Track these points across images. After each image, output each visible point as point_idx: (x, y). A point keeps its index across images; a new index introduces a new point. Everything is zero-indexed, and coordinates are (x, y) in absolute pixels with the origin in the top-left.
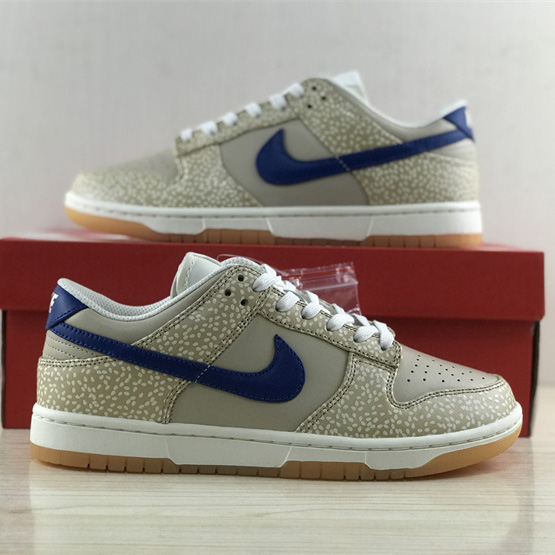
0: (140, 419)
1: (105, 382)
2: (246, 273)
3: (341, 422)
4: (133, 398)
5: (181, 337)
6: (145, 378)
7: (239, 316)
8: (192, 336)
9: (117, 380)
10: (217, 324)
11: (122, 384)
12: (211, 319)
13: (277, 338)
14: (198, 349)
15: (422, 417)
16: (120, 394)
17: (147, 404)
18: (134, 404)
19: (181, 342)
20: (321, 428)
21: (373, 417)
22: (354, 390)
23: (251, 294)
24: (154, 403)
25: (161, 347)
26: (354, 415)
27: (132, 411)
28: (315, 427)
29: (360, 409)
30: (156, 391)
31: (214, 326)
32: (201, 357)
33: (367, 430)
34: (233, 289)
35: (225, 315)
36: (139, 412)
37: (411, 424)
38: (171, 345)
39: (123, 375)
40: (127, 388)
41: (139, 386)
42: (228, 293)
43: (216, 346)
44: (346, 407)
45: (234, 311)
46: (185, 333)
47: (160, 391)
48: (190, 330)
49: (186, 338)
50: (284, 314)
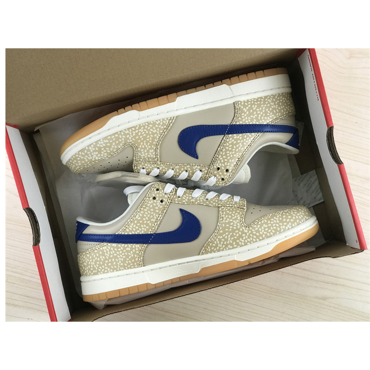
0: (248, 100)
1: (269, 112)
2: (221, 183)
3: (155, 127)
4: (254, 109)
5: (242, 143)
6: (252, 119)
7: (219, 162)
8: (238, 146)
9: (264, 115)
10: (228, 155)
11: (261, 113)
12: (231, 156)
13: (197, 158)
14: (233, 141)
15: (117, 142)
16: (261, 109)
17: (247, 108)
18: (253, 106)
19: (242, 141)
20: (165, 122)
21: (141, 135)
22: (153, 145)
23: (217, 174)
24: (244, 109)
25: (250, 136)
26: (150, 133)
27: (252, 102)
28: (168, 122)
29: (148, 137)
30: (245, 115)
31: (229, 153)
32: (230, 137)
33: (142, 128)
34: (225, 173)
35: (226, 160)
36: (249, 103)
37: (122, 137)
38: (246, 138)
39: (263, 118)
40: (259, 112)
41: (254, 115)
42: (227, 171)
43: (225, 145)
44: (155, 135)
45: (222, 163)
46: (241, 146)
47: (244, 116)
48: (240, 148)
49: (240, 144)
50: (197, 170)
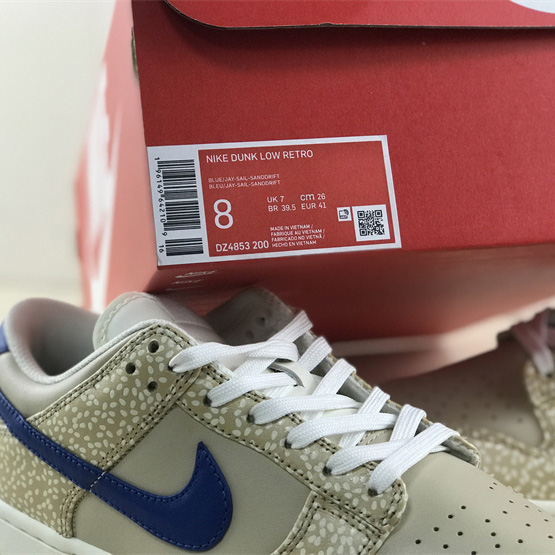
0: (42, 522)
1: (5, 462)
2: (164, 339)
4: (30, 493)
5: (70, 425)
6: (39, 471)
7: (143, 407)
8: (82, 425)
9: (14, 464)
10: (112, 414)
11: (19, 471)
12: (105, 406)
13: (201, 447)
14: (90, 445)
16: (19, 483)
17: (44, 505)
18: (32, 500)
19: (70, 431)
23: (163, 375)
24: (50, 507)
25: (51, 432)
27: (33, 510)
30: (50, 491)
31: (109, 416)
32: (94, 458)
34: (138, 364)
35: (123, 402)
36: (39, 513)
38: (60, 432)
39: (18, 458)
40: (23, 478)
41: (34, 478)
42: (131, 368)
43: (112, 446)
45: (136, 398)
46: (75, 420)
47: (54, 493)
48: (80, 415)
49: (75, 426)
50: (216, 411)
